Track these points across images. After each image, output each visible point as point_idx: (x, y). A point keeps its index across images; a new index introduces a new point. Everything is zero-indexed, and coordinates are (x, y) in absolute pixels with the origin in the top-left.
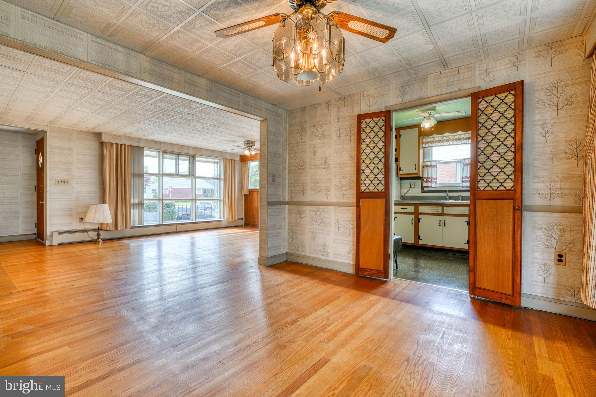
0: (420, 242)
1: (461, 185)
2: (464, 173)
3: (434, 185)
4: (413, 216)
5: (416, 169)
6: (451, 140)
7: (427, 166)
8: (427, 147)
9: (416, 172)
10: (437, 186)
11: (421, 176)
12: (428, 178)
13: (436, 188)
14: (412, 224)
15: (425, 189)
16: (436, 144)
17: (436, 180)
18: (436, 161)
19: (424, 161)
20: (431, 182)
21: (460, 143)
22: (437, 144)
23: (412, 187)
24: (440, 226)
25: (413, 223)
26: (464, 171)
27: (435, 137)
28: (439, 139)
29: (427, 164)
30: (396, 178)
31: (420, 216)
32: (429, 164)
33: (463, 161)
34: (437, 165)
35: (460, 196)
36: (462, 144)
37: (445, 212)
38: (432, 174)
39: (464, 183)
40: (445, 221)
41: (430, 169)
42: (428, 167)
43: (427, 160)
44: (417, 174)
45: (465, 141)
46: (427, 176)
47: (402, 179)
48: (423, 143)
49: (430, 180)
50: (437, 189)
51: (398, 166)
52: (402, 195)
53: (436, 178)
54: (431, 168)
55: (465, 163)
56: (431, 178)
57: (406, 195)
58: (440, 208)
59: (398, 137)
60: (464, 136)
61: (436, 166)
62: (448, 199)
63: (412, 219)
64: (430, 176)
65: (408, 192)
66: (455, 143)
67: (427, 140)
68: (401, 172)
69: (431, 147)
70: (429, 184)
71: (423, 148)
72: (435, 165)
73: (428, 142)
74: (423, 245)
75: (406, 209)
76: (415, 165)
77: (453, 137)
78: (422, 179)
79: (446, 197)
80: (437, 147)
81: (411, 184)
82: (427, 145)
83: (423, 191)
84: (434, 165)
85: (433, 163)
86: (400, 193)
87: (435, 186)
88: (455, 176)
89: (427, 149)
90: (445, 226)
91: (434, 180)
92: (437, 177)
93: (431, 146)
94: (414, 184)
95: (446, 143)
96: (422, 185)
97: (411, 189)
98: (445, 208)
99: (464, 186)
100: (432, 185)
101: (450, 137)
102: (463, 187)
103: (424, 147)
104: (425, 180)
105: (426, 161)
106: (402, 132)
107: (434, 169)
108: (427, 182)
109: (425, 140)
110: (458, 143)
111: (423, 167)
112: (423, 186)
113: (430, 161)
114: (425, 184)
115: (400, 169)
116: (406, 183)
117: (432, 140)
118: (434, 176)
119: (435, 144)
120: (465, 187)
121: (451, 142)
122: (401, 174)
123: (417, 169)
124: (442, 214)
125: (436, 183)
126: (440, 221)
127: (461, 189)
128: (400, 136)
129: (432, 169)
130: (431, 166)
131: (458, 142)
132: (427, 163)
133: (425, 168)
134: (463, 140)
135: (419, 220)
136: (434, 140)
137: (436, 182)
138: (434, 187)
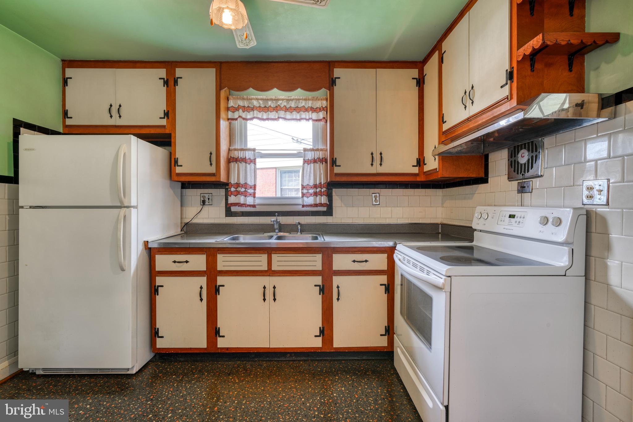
0: (222, 343)
1: (300, 202)
2: (305, 178)
3: (250, 200)
4: (203, 281)
5: (211, 164)
6: (281, 109)
7: (236, 160)
8: (236, 119)
9: (213, 170)
10: (257, 202)
11: (223, 178)
12: (238, 185)
13: (254, 206)
14: (201, 300)
15: (233, 209)
16: (254, 114)
17: (255, 189)
18: (254, 150)
19: (232, 148)
20: (245, 194)
21: (298, 118)
22: (256, 113)
23: (207, 203)
24: (264, 300)
25: (204, 297)
26: (305, 175)
27: (251, 99)
28: (260, 103)
29: (236, 154)
30: (168, 182)
31: (220, 280)
32: (241, 155)
33: (303, 155)
34: (255, 159)
35: (299, 223)
36: (300, 119)
37: (274, 268)
38: (246, 178)
39: (305, 198)
40: (274, 287)
41: (242, 165)
42: (239, 161)
43: (237, 146)
44: (213, 175)
45: (306, 115)
46: (236, 181)
47: (185, 185)
48: (228, 109)
49: (243, 190)
50: (258, 209)
51: (171, 153)
52: (187, 221)
53: (254, 187)
54: (244, 164)
55: (306, 158)
56: (245, 185)
57: (195, 221)
58: (264, 257)
59: (171, 83)
60: (305, 104)
61: (254, 161)
62: (277, 231)
63: (201, 288)
64: (242, 182)
65: (199, 216)
66: (288, 115)
67: (236, 104)
68: (178, 170)
69: (244, 119)
70: (242, 199)
71: (228, 119)
72: (252, 158)
73: (237, 109)
74: (227, 349)
75: (187, 262)
76: (211, 154)
77: (285, 104)
78: (227, 187)
79: (273, 225)
80: (255, 120)
81: (204, 197)
82: (236, 115)
83: (229, 213)
84: (249, 159)
85: (248, 155)
86: (181, 218)
87: (252, 204)
88: (275, 185)
89: (236, 124)
90: (275, 300)
91: (251, 191)
92: (257, 184)
93: (244, 117)
94: (210, 198)
95: (273, 115)
96: (227, 200)
97: (206, 208)
98: (275, 257)
99: (305, 204)
100: (246, 200)
101: (280, 102)
102: (303, 206)
103: (229, 117)
104: (233, 189)
105: (235, 150)
106: (179, 72)
107: (250, 167)
108: (237, 193)
109: (231, 103)
110: (294, 117)
111: (230, 160)
112: (229, 202)
113: (242, 150)
114: (232, 199)
115: (176, 161)
116: (194, 195)
117: (246, 106)
118: (250, 182)
119: (252, 113)
120: (307, 206)
121: (282, 113)
122: (179, 175)
123: (214, 163)
124: (270, 272)
125: (254, 197)
126: (264, 288)
127: (300, 208)
128: (176, 82)
129: (246, 167)
130: (244, 160)
131: (295, 115)
132: (236, 152)
133: (232, 164)
134: (304, 112)
135: (217, 291)
136: (250, 105)
137: (254, 193)
138: (250, 206)
